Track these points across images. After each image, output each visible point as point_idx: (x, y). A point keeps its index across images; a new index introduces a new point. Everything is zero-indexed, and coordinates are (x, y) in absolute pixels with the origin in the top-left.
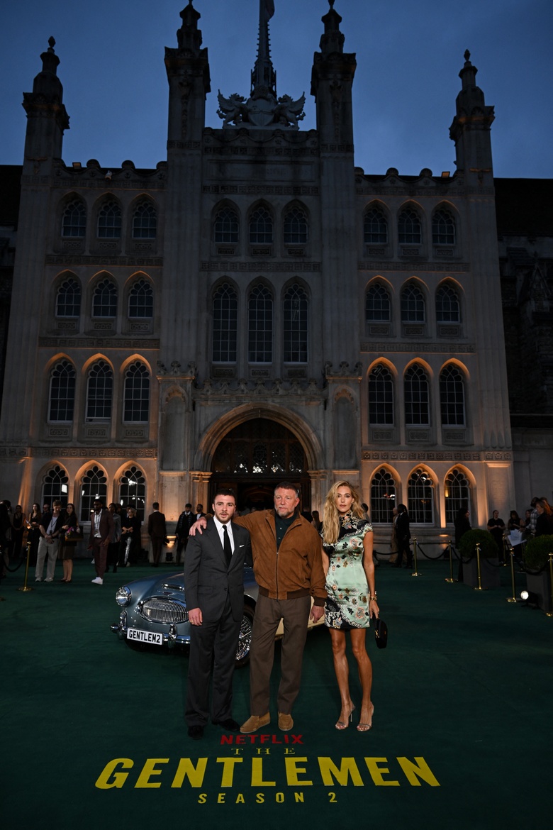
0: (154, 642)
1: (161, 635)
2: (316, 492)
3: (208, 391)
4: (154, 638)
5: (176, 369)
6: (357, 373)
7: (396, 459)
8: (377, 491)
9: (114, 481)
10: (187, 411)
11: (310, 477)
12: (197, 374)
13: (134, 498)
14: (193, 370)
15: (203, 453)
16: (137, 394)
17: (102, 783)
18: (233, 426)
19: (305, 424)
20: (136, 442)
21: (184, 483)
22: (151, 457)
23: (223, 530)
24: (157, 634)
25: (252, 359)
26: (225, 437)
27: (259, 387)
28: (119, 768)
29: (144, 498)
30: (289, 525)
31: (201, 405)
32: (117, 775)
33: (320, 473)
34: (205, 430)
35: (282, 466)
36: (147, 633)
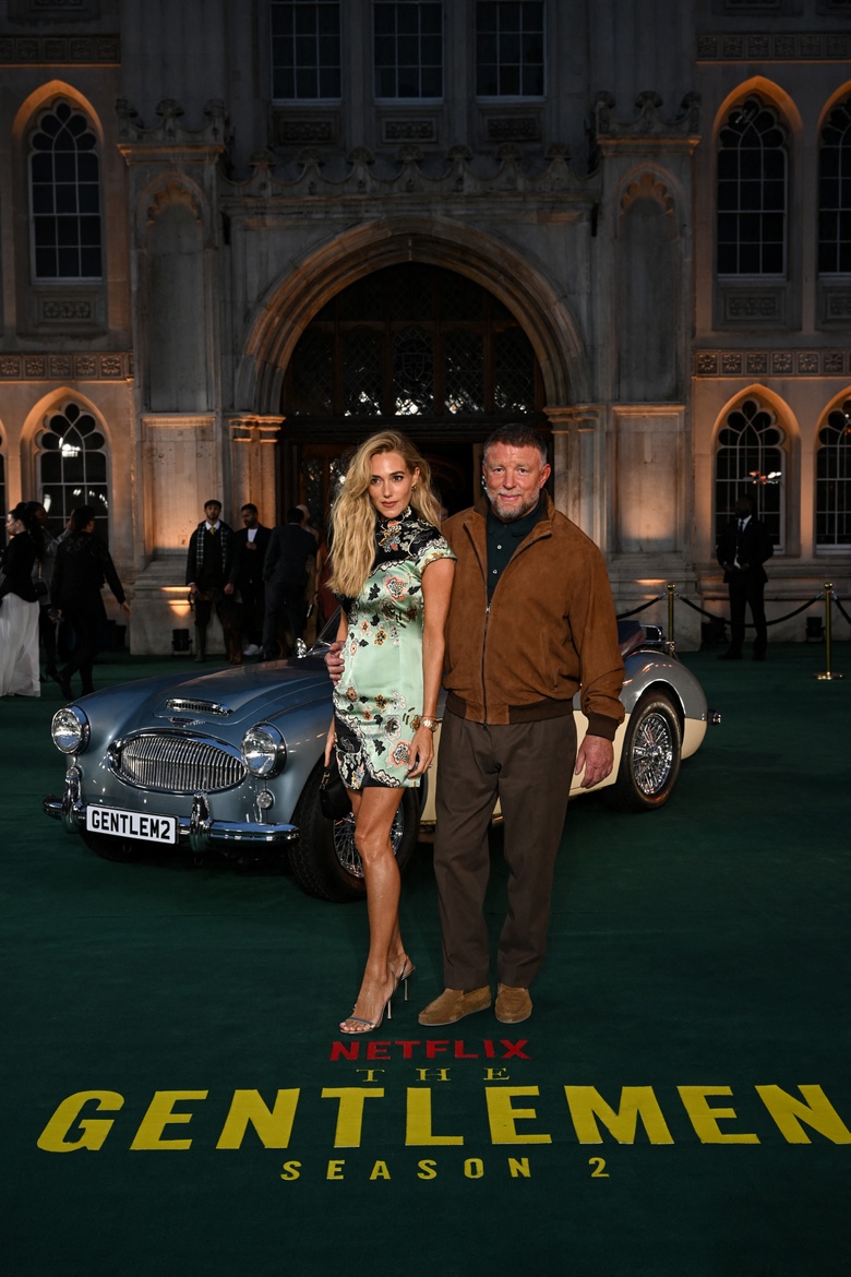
0: (154, 839)
1: (172, 821)
2: (568, 466)
3: (264, 186)
4: (155, 828)
5: (170, 124)
6: (686, 126)
7: (789, 372)
8: (733, 461)
9: (23, 443)
10: (209, 244)
11: (551, 426)
12: (232, 138)
13: (77, 492)
14: (219, 124)
15: (258, 364)
16: (66, 201)
17: (52, 1139)
18: (338, 287)
19: (537, 277)
20: (74, 337)
21: (210, 445)
22: (117, 376)
24: (161, 819)
25: (387, 91)
26: (314, 319)
27: (407, 173)
28: (90, 1111)
29: (104, 490)
31: (246, 229)
32: (84, 1124)
33: (579, 414)
34: (260, 298)
35: (473, 397)
36: (137, 817)
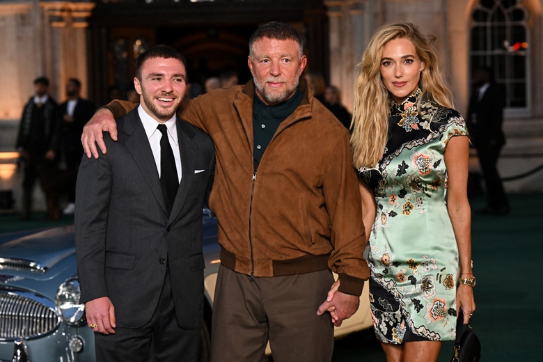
2: (341, 43)
8: (485, 36)
21: (29, 31)
23: (159, 135)
30: (283, 118)
